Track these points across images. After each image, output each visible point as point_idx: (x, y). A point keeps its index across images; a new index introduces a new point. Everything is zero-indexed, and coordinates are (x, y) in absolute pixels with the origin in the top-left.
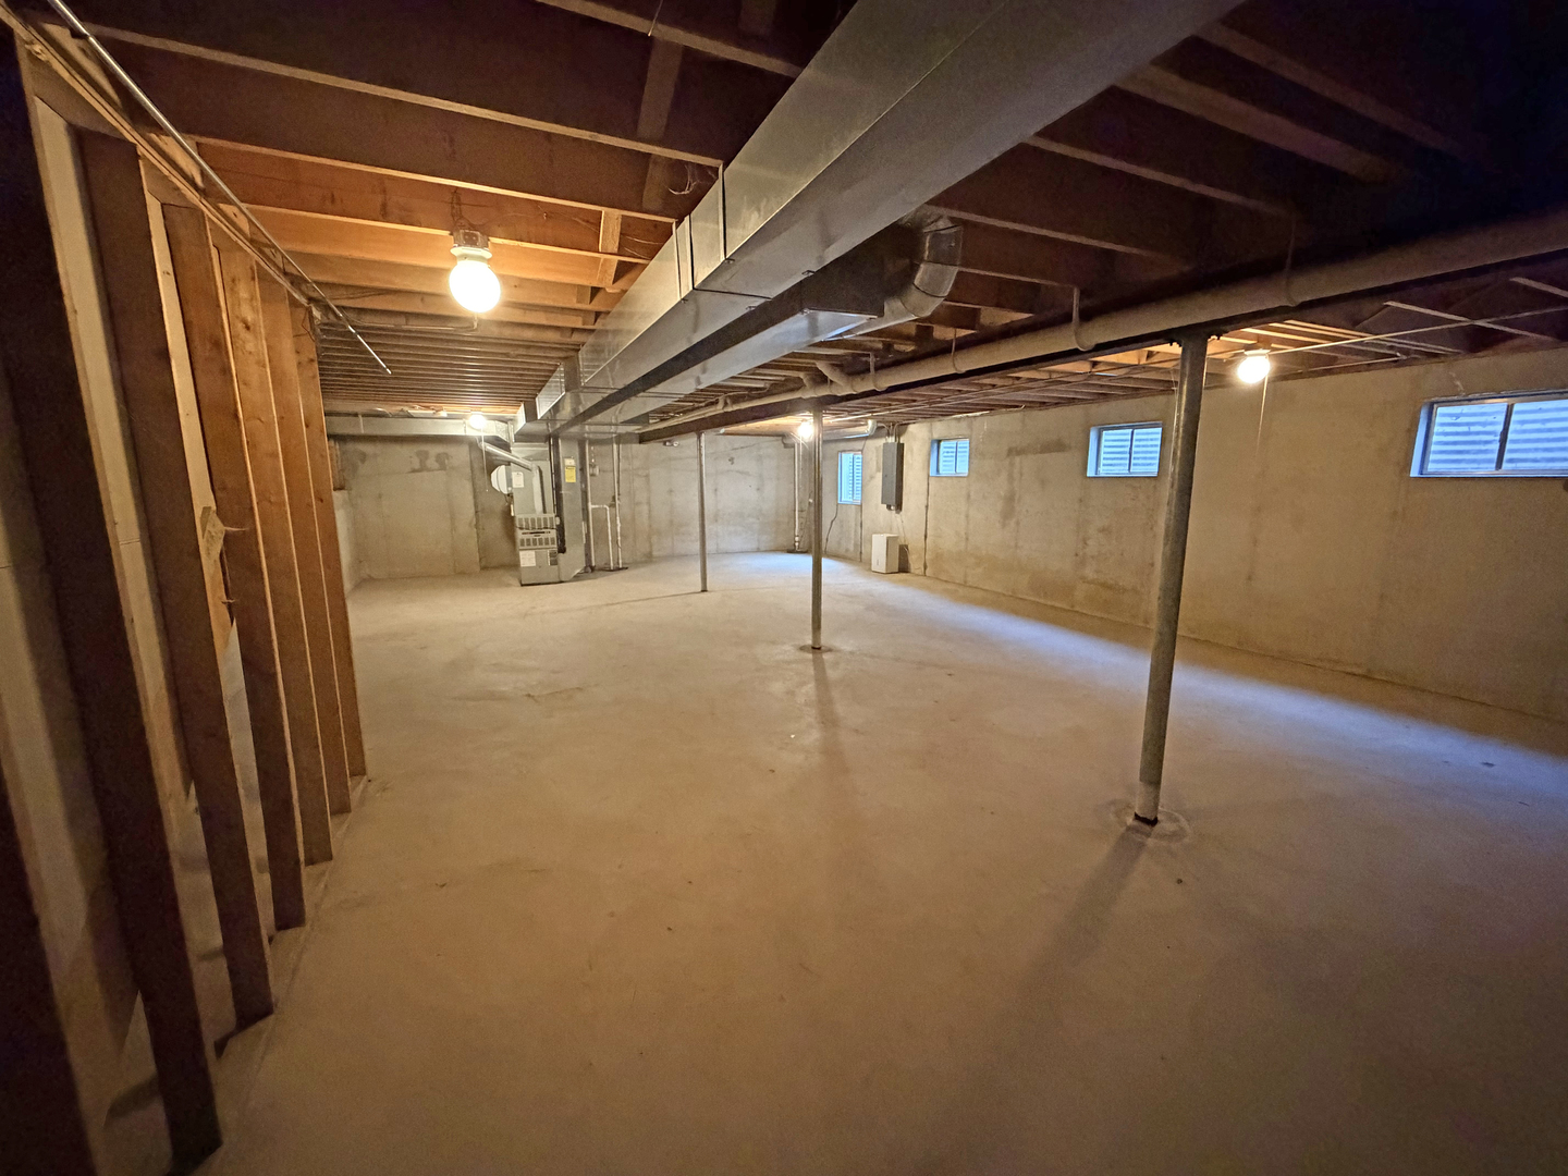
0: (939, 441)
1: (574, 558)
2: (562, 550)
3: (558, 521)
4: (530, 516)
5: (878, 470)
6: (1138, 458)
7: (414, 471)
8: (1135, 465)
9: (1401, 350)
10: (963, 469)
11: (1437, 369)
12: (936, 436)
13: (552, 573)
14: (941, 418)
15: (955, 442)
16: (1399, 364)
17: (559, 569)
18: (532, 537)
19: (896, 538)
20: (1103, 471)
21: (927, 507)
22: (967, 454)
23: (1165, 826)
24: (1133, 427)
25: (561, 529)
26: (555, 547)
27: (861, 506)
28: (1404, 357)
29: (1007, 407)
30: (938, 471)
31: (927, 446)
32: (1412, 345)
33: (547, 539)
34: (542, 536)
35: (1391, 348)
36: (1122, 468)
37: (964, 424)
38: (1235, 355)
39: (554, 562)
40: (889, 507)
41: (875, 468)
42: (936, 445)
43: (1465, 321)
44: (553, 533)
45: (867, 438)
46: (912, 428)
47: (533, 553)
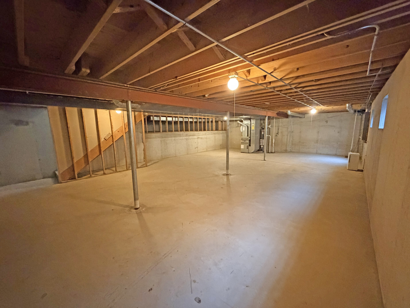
1: (253, 148)
2: (250, 145)
3: (249, 139)
4: (245, 137)
7: (237, 127)
13: (247, 150)
17: (249, 150)
18: (243, 142)
25: (250, 140)
26: (248, 145)
33: (246, 143)
34: (246, 142)
39: (247, 148)
44: (248, 142)
47: (243, 145)
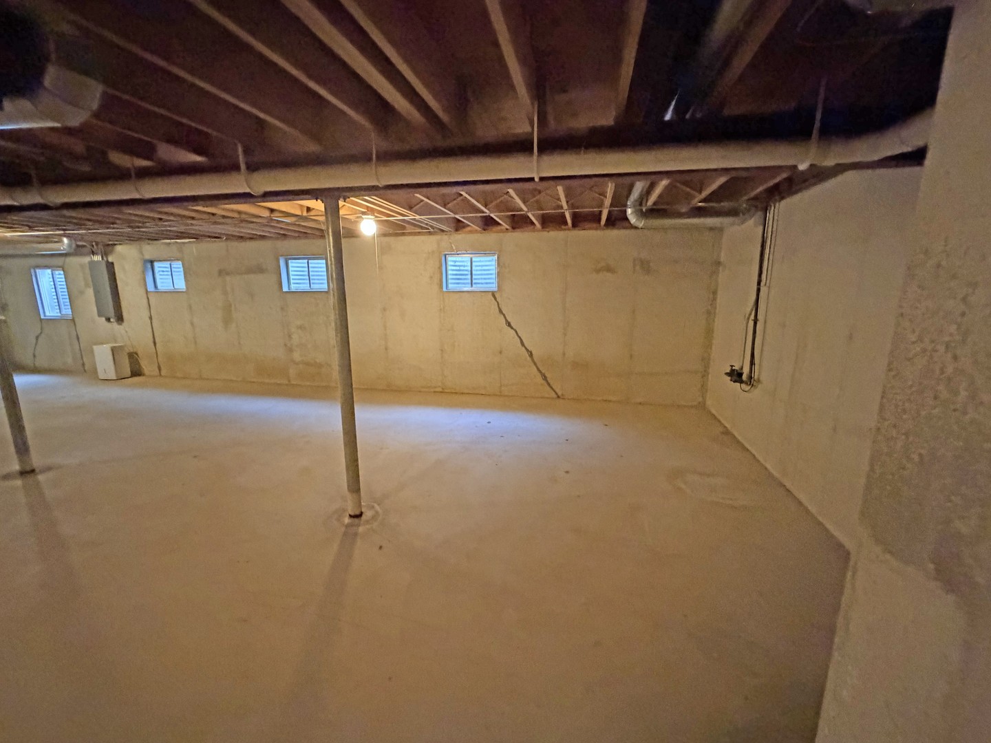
0: (152, 262)
5: (87, 285)
6: (314, 279)
8: (313, 283)
9: (431, 226)
10: (181, 284)
11: (445, 237)
12: (147, 257)
14: (150, 242)
15: (169, 263)
16: (430, 233)
19: (121, 347)
20: (293, 287)
21: (151, 318)
22: (182, 273)
23: (368, 514)
24: (309, 259)
27: (73, 320)
28: (432, 230)
29: (209, 237)
30: (156, 287)
31: (140, 266)
32: (434, 224)
35: (427, 224)
36: (305, 285)
37: (174, 248)
38: (358, 217)
40: (108, 320)
41: (82, 283)
42: (149, 266)
43: (452, 215)
45: (66, 255)
46: (119, 248)
